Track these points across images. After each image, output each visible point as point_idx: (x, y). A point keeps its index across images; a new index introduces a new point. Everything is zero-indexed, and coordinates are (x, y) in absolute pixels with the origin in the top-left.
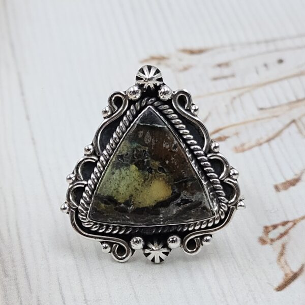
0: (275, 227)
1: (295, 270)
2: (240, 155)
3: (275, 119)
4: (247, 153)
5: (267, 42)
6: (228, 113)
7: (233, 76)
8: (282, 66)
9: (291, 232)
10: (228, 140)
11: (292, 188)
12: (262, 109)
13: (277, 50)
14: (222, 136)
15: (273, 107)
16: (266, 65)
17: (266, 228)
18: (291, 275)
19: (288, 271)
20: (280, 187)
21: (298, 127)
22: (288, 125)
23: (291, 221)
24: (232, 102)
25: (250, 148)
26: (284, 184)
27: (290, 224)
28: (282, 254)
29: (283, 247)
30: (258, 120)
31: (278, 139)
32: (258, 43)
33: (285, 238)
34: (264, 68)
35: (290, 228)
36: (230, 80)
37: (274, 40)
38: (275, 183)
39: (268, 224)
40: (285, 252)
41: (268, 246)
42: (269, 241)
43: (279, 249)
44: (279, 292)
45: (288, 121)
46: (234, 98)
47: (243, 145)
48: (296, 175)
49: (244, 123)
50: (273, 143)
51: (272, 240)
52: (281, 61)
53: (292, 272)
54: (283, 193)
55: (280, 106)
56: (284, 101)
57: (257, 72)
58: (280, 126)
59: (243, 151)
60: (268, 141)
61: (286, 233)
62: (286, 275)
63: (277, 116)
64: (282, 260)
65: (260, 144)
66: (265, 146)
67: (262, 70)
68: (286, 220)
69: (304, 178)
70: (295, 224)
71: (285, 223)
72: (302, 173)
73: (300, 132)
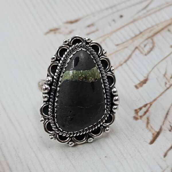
0: (140, 109)
1: (158, 130)
3: (126, 49)
5: (111, 7)
7: (97, 30)
8: (123, 19)
9: (150, 109)
11: (145, 85)
12: (117, 45)
13: (118, 11)
15: (124, 43)
16: (114, 20)
17: (136, 110)
18: (156, 134)
19: (154, 132)
20: (138, 86)
21: (139, 50)
22: (134, 51)
26: (139, 84)
27: (149, 105)
28: (148, 123)
29: (148, 119)
30: (117, 51)
31: (130, 60)
32: (107, 9)
33: (148, 114)
34: (114, 22)
35: (149, 108)
36: (97, 33)
37: (115, 6)
38: (135, 85)
39: (137, 108)
40: (150, 122)
41: (139, 121)
42: (139, 117)
43: (146, 121)
44: (152, 145)
45: (133, 49)
46: (101, 42)
48: (145, 77)
50: (128, 62)
51: (141, 117)
52: (121, 16)
53: (156, 132)
54: (141, 89)
55: (127, 41)
56: (129, 38)
57: (110, 25)
58: (130, 52)
60: (125, 62)
61: (147, 111)
62: (153, 134)
63: (127, 47)
64: (149, 126)
65: (121, 65)
66: (124, 65)
68: (146, 103)
69: (150, 78)
70: (151, 105)
71: (145, 106)
72: (148, 76)
73: (142, 53)
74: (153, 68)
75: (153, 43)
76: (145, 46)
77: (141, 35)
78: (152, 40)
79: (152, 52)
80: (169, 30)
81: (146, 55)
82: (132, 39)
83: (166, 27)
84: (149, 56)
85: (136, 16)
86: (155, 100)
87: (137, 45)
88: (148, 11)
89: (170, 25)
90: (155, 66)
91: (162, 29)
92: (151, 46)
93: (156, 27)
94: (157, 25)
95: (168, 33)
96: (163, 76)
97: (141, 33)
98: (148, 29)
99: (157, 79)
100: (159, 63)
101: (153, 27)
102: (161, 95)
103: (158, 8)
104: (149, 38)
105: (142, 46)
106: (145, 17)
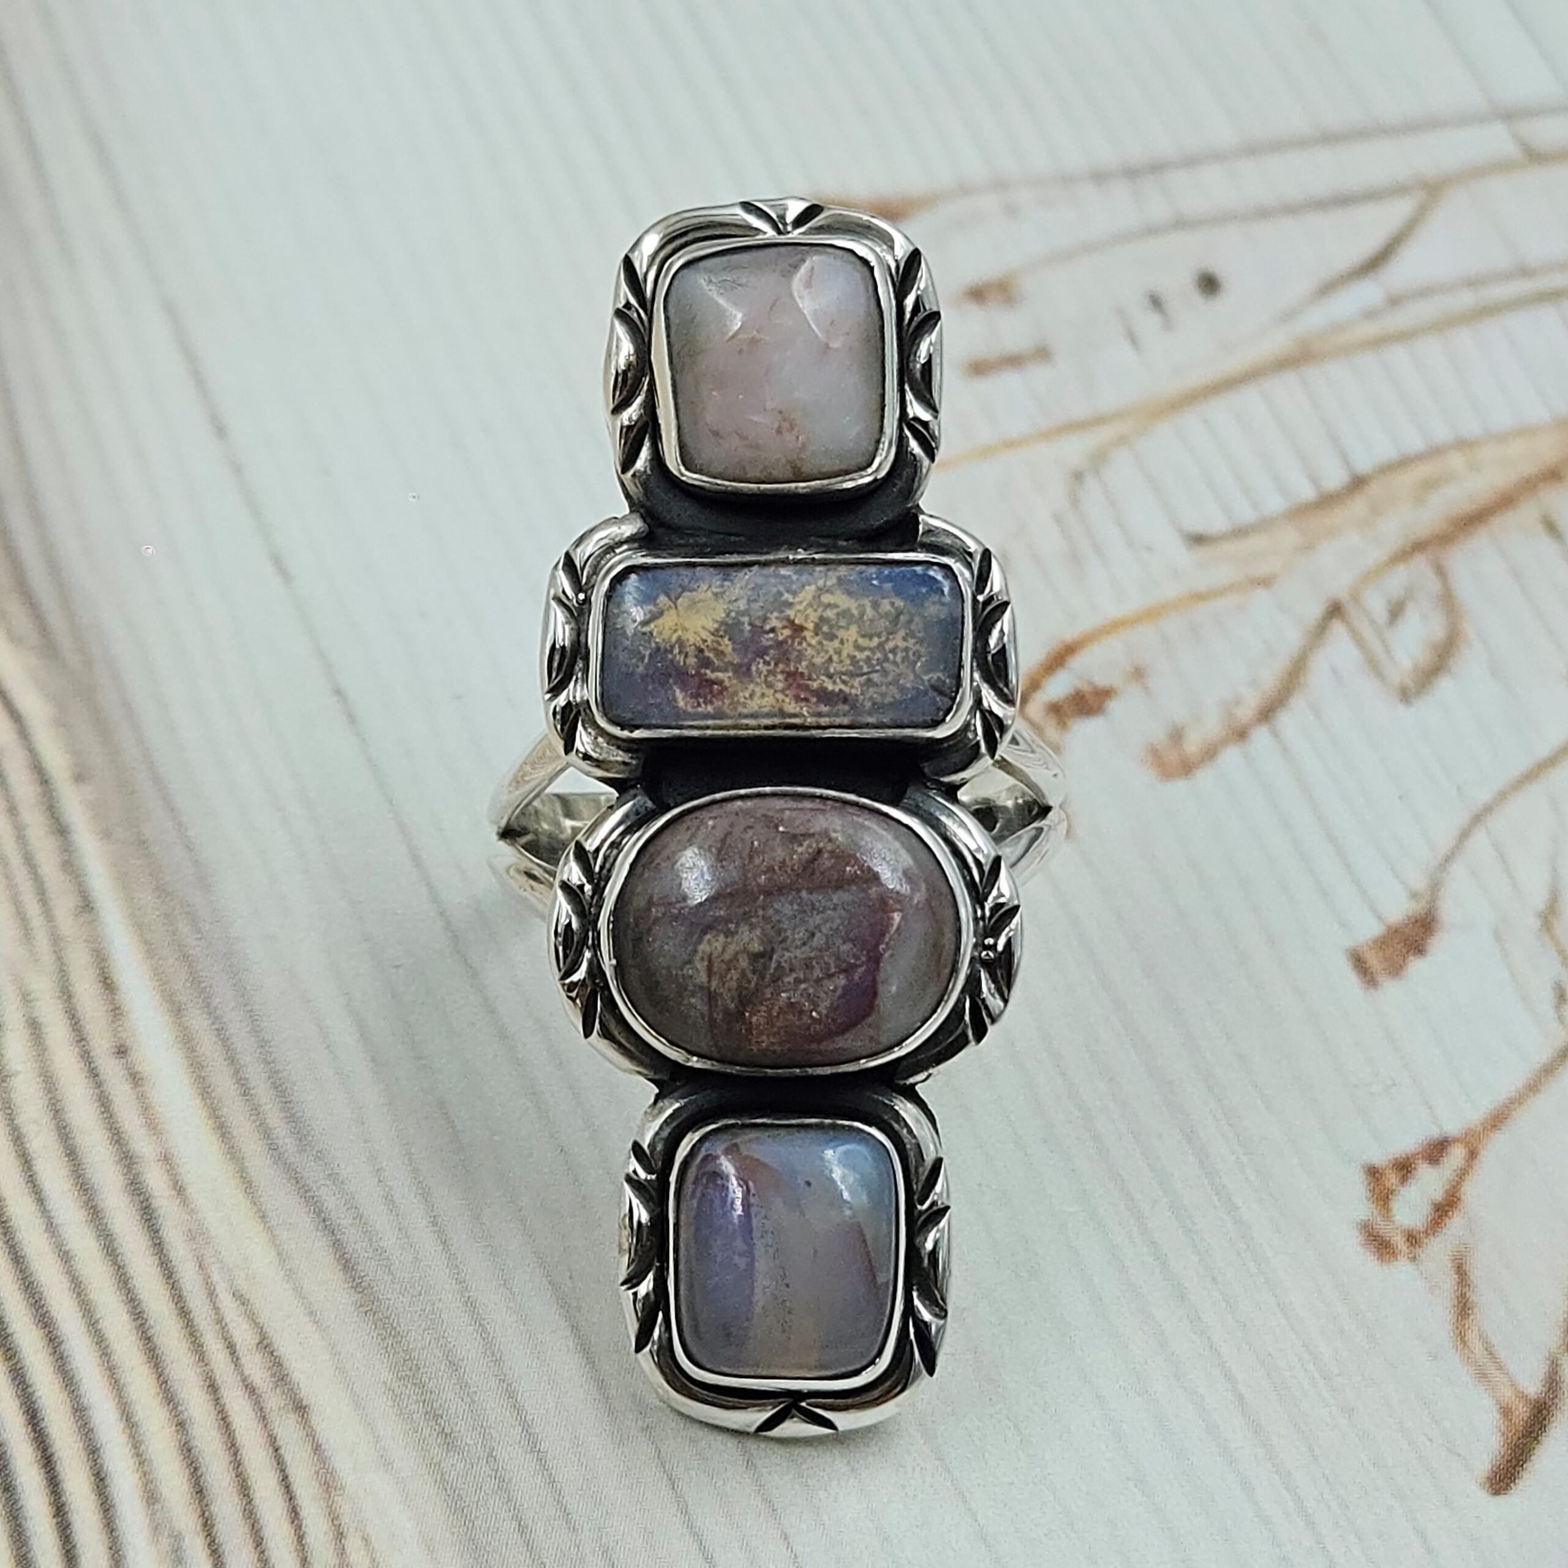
0: (1405, 1168)
1: (1533, 1387)
2: (1180, 786)
3: (1261, 594)
4: (1204, 777)
5: (1132, 173)
6: (1075, 559)
7: (1043, 353)
8: (1222, 304)
9: (1470, 1191)
10: (1113, 706)
11: (1417, 967)
12: (1198, 540)
13: (1182, 223)
14: (1086, 688)
15: (1241, 532)
16: (1156, 302)
17: (1374, 1173)
18: (1522, 1412)
19: (1508, 1393)
20: (1373, 961)
21: (1359, 641)
22: (1320, 630)
23: (1456, 1140)
24: (1075, 502)
25: (1210, 753)
26: (1381, 943)
27: (1456, 1155)
28: (1463, 1308)
29: (1461, 1271)
30: (1199, 597)
31: (1298, 704)
32: (1099, 177)
33: (1455, 1223)
34: (1155, 318)
35: (1463, 1174)
36: (1038, 376)
37: (1157, 168)
38: (1348, 942)
39: (1380, 1157)
40: (1474, 1298)
41: (1402, 1269)
42: (1399, 1242)
43: (1448, 1282)
44: (1501, 1499)
45: (1314, 610)
46: (1078, 477)
47: (1177, 736)
48: (1415, 896)
49: (1152, 614)
50: (1286, 720)
51: (1413, 1239)
52: (1209, 284)
53: (1523, 1396)
54: (1391, 990)
55: (1263, 525)
56: (1275, 501)
57: (1132, 338)
58: (1292, 638)
59: (1187, 768)
60: (1267, 713)
61: (1451, 1200)
62: (1506, 1412)
63: (1265, 582)
64: (1472, 1336)
65: (1241, 734)
66: (1261, 736)
67: (1148, 323)
68: (1435, 1133)
69: (1449, 911)
70: (1473, 1154)
71: (1436, 1151)
72: (1435, 887)
73: (1374, 667)
74: (1465, 834)
75: (1449, 602)
76: (1396, 611)
77: (1358, 506)
78: (1441, 572)
79: (1445, 685)
80: (1551, 527)
81: (1406, 695)
82: (1300, 512)
83: (1529, 486)
84: (1426, 708)
85: (1316, 318)
86: (1497, 1120)
87: (1339, 586)
88: (1395, 301)
89: (1552, 475)
90: (1478, 819)
91: (1506, 501)
92: (1437, 630)
93: (1456, 461)
94: (1463, 444)
95: (1547, 546)
96: (1535, 923)
97: (1358, 483)
98: (1403, 463)
99: (1498, 936)
100: (1502, 796)
101: (1435, 452)
102: (1533, 1087)
103: (1466, 299)
104: (1418, 547)
105: (1376, 604)
106: (1378, 343)
